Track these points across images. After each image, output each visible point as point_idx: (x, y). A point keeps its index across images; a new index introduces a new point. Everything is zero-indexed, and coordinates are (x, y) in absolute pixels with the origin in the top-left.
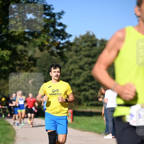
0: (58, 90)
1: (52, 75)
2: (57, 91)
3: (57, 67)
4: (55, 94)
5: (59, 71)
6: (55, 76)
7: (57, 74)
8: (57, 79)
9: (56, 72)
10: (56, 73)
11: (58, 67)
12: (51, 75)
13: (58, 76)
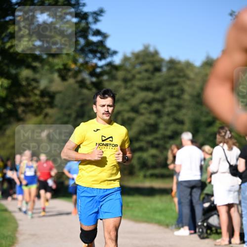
0: (111, 137)
1: (97, 110)
2: (111, 139)
3: (107, 96)
4: (107, 145)
5: (111, 104)
6: (103, 114)
7: (107, 110)
8: (108, 118)
9: (106, 106)
10: (105, 108)
11: (109, 96)
12: (95, 111)
13: (109, 114)
